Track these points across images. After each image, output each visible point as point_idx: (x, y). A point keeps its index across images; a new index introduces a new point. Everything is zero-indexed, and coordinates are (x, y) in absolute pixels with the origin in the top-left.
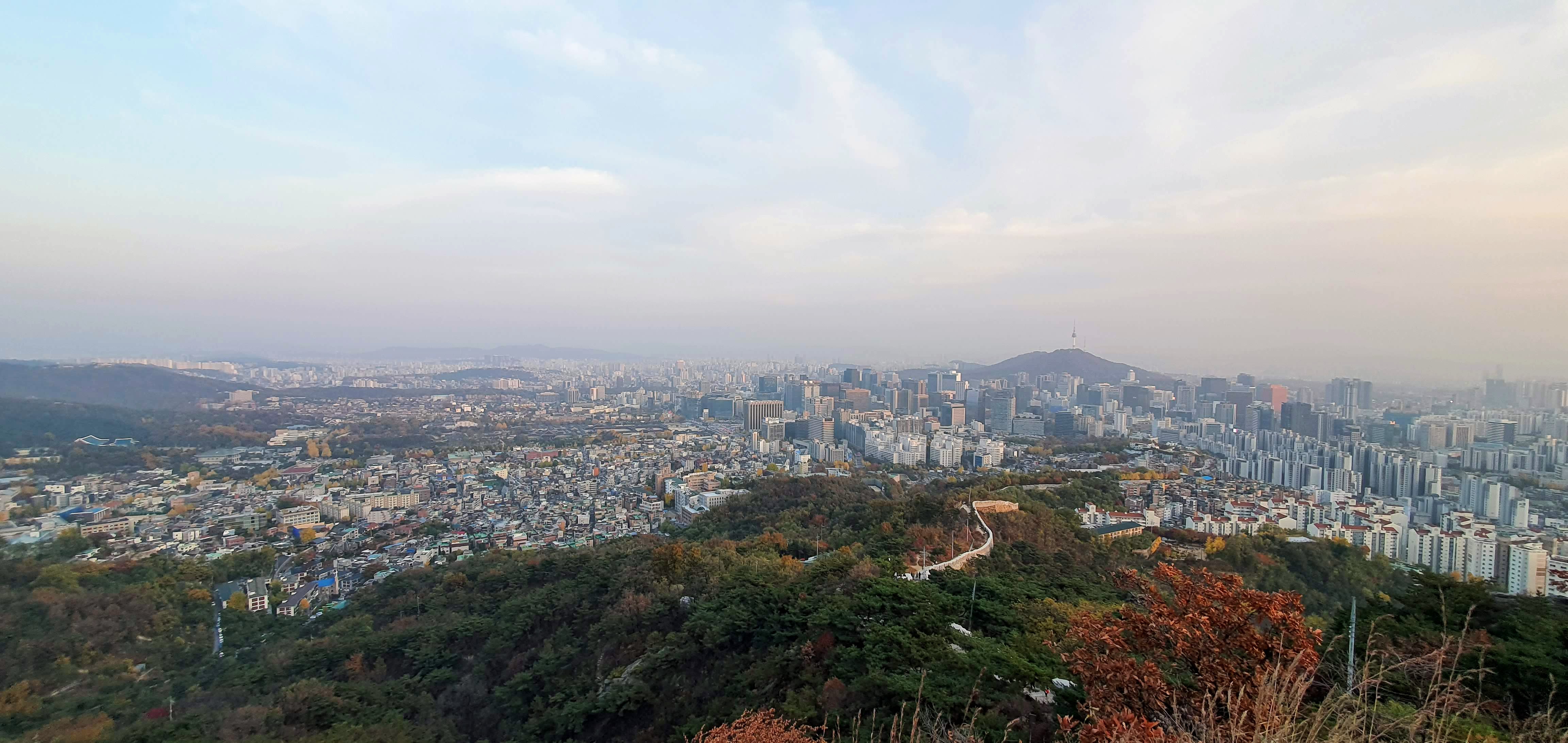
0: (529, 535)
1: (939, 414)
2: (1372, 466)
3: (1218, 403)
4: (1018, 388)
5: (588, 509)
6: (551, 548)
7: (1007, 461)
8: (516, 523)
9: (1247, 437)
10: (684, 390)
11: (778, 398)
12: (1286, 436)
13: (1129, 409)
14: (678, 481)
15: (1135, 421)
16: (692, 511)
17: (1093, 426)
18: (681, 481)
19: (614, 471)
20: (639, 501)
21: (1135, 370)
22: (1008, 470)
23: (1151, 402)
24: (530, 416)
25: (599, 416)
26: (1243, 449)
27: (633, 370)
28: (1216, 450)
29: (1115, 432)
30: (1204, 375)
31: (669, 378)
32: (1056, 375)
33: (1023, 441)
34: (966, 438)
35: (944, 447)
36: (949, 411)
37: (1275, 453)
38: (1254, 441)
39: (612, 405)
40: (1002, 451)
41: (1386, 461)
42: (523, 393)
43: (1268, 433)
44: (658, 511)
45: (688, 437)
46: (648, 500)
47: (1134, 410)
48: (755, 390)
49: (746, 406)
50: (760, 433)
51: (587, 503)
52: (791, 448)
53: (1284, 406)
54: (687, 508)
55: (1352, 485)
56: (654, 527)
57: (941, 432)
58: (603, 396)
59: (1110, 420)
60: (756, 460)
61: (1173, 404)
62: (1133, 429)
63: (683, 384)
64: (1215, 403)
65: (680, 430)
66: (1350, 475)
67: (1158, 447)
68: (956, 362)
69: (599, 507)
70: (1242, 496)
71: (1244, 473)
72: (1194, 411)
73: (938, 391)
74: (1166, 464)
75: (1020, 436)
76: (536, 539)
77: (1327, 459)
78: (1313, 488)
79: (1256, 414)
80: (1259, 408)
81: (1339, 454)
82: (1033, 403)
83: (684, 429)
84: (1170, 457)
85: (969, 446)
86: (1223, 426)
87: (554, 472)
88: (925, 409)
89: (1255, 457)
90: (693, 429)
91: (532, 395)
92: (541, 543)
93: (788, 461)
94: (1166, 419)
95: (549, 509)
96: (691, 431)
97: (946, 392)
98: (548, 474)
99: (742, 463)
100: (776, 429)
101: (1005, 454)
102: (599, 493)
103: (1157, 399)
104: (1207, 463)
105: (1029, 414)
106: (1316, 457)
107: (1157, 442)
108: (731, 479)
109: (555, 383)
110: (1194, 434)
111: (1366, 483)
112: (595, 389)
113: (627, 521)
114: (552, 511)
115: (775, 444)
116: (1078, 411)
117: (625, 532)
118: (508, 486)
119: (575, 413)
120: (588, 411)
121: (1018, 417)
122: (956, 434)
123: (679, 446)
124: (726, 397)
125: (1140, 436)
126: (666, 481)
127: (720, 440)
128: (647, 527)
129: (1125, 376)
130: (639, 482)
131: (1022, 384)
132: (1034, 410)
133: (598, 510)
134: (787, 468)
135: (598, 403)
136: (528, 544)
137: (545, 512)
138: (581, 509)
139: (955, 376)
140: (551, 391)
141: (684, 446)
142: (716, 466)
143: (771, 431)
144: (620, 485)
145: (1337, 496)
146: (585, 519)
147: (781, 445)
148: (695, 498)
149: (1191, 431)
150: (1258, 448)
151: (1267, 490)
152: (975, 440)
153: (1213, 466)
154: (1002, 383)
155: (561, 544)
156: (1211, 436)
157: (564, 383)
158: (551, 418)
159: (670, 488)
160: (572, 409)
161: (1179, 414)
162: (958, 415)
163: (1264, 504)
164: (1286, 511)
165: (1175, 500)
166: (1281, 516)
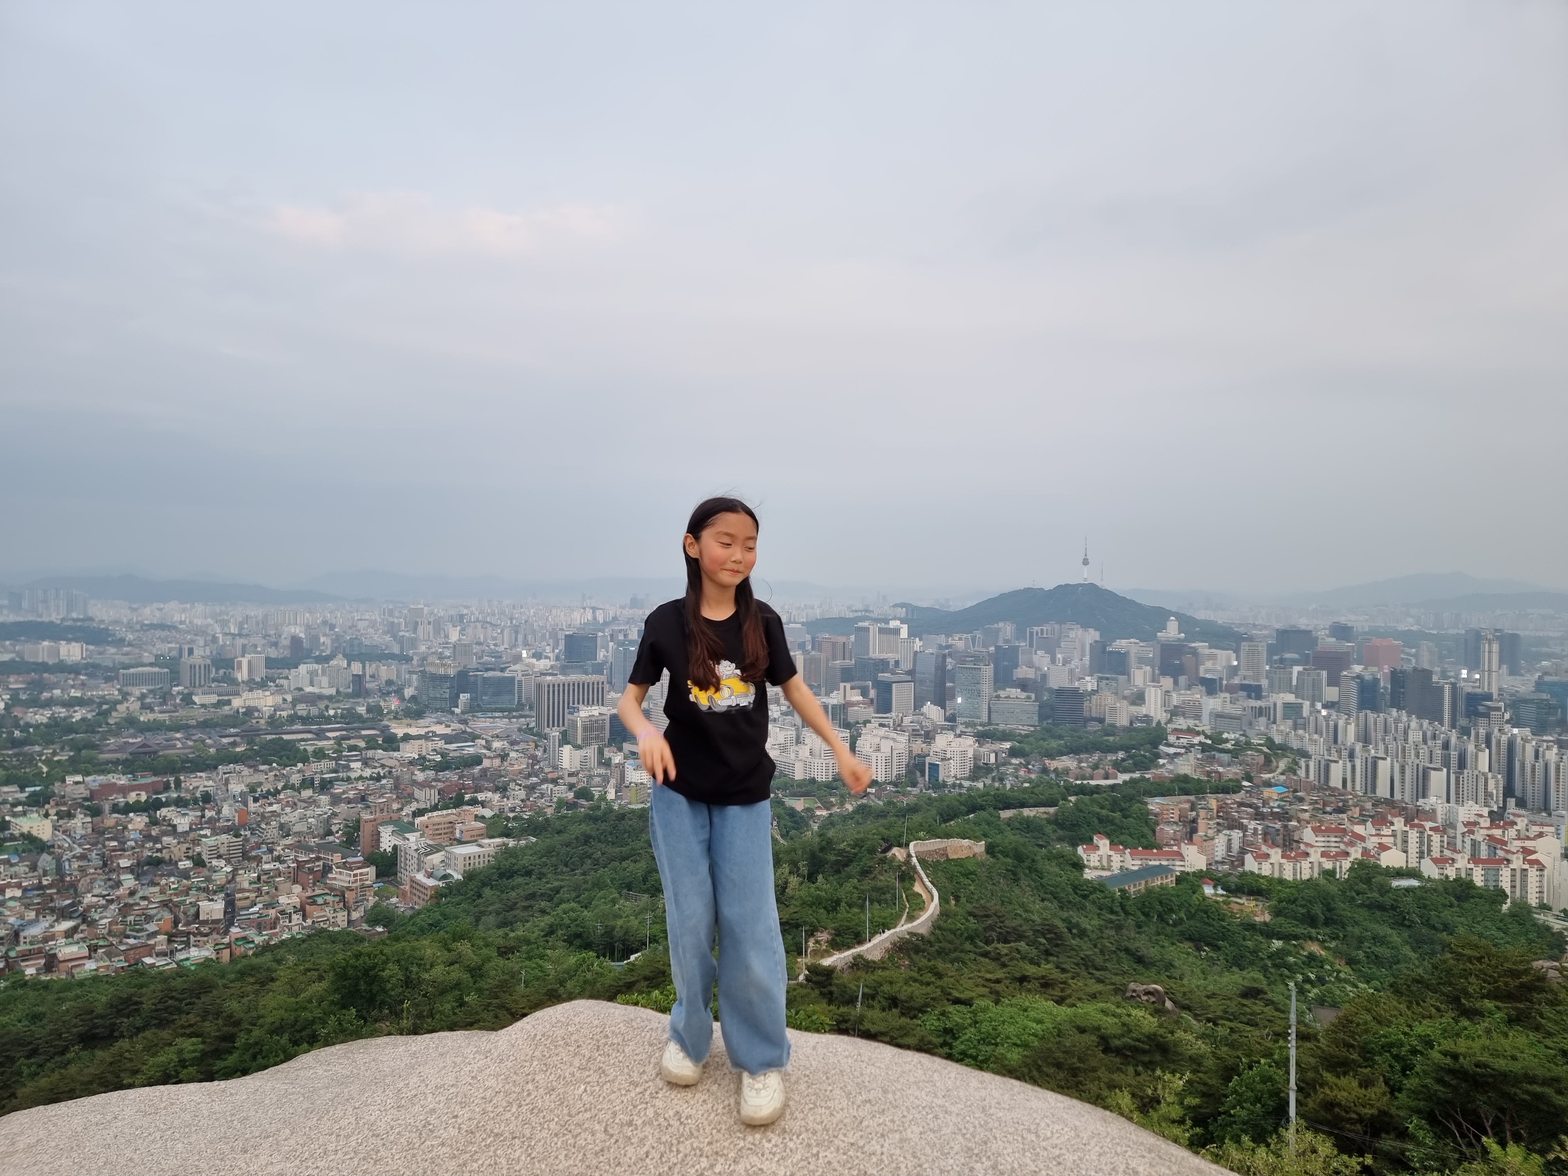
0: (93, 949)
1: (872, 693)
2: (1517, 765)
3: (1300, 668)
4: (998, 648)
5: (221, 889)
6: (136, 971)
7: (979, 770)
8: (67, 925)
9: (1341, 723)
10: (424, 659)
11: (598, 669)
12: (1397, 721)
13: (1167, 682)
14: (404, 828)
15: (1175, 699)
16: (431, 882)
17: (1113, 709)
18: (410, 827)
19: (279, 815)
20: (327, 869)
21: (1179, 617)
22: (980, 785)
23: (1202, 669)
24: (106, 714)
25: (250, 711)
26: (1335, 742)
27: (325, 623)
28: (1295, 744)
29: (1147, 719)
30: (1278, 626)
31: (394, 636)
32: (1057, 627)
33: (1005, 737)
34: (915, 734)
35: (878, 750)
36: (885, 689)
37: (1381, 747)
38: (1352, 729)
39: (280, 689)
40: (970, 754)
41: (1537, 757)
42: (92, 669)
43: (1372, 716)
44: (363, 887)
45: (430, 745)
46: (344, 866)
47: (1176, 683)
48: (557, 658)
49: (539, 686)
50: (564, 734)
51: (220, 878)
52: (617, 759)
53: (1394, 674)
54: (420, 877)
55: (1488, 795)
56: (355, 915)
57: (875, 724)
58: (261, 673)
59: (1139, 698)
60: (555, 782)
61: (1234, 671)
62: (1175, 712)
63: (423, 648)
64: (1297, 669)
65: (413, 731)
66: (1487, 780)
67: (1209, 742)
68: (902, 605)
69: (246, 885)
70: (1332, 817)
71: (1336, 781)
72: (1264, 683)
73: (872, 655)
74: (1221, 769)
75: (1001, 727)
76: (109, 955)
77: (1454, 754)
78: (1434, 801)
79: (1354, 685)
80: (1359, 677)
81: (1471, 748)
82: (1022, 672)
83: (422, 732)
84: (1226, 757)
85: (919, 746)
86: (1307, 704)
87: (154, 822)
88: (848, 685)
89: (1352, 756)
90: (440, 730)
91: (110, 674)
92: (119, 962)
93: (613, 781)
94: (1223, 695)
95: (140, 894)
96: (435, 734)
97: (883, 656)
98: (141, 826)
99: (531, 788)
100: (591, 726)
101: (976, 758)
102: (245, 855)
103: (1209, 664)
104: (1282, 764)
105: (1015, 692)
106: (1438, 752)
107: (1209, 732)
108: (508, 819)
109: (163, 648)
110: (1263, 720)
111: (1508, 791)
112: (245, 662)
113: (302, 910)
114: (144, 898)
115: (591, 752)
116: (1090, 683)
117: (296, 929)
118: (50, 854)
119: (203, 706)
120: (229, 702)
121: (998, 697)
122: (898, 727)
123: (412, 763)
124: (503, 670)
125: (1182, 723)
126: (381, 829)
127: (489, 749)
128: (341, 918)
129: (1164, 628)
130: (330, 833)
131: (1006, 641)
132: (1023, 685)
133: (243, 890)
134: (611, 795)
135: (252, 685)
136: (90, 965)
137: (131, 901)
138: (206, 890)
139: (897, 631)
140: (151, 665)
141: (421, 762)
142: (481, 796)
143: (585, 729)
144: (289, 841)
145: (1467, 811)
146: (213, 908)
147: (601, 752)
148: (436, 858)
149: (1260, 715)
150: (1358, 739)
151: (1369, 805)
152: (929, 737)
153: (1292, 770)
154: (974, 639)
155: (160, 962)
156: (1290, 722)
157: (181, 650)
158: (151, 716)
159: (387, 842)
160: (196, 699)
161: (1243, 687)
162: (902, 694)
163: (1359, 829)
164: (1391, 839)
165: (1231, 828)
166: (1383, 847)
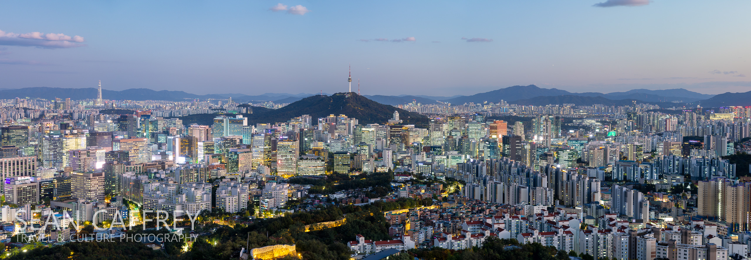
2: (560, 183)
4: (301, 130)
7: (292, 203)
9: (480, 165)
12: (506, 163)
13: (394, 147)
15: (398, 156)
17: (366, 163)
22: (292, 211)
26: (477, 176)
29: (383, 168)
32: (335, 117)
33: (306, 182)
35: (231, 195)
37: (499, 177)
38: (484, 168)
40: (286, 193)
55: (547, 199)
59: (379, 157)
62: (397, 163)
66: (546, 191)
67: (416, 179)
68: (244, 106)
70: (476, 215)
71: (477, 197)
77: (532, 179)
78: (523, 204)
82: (316, 144)
85: (255, 190)
88: (210, 156)
89: (485, 183)
94: (422, 153)
97: (233, 137)
100: (24, 191)
101: (290, 195)
104: (452, 189)
106: (525, 179)
107: (415, 174)
111: (556, 197)
121: (302, 159)
122: (242, 180)
125: (402, 169)
131: (306, 126)
143: (20, 193)
145: (538, 208)
151: (493, 209)
152: (261, 184)
154: (287, 126)
163: (489, 221)
164: (504, 225)
165: (427, 225)
166: (500, 230)
